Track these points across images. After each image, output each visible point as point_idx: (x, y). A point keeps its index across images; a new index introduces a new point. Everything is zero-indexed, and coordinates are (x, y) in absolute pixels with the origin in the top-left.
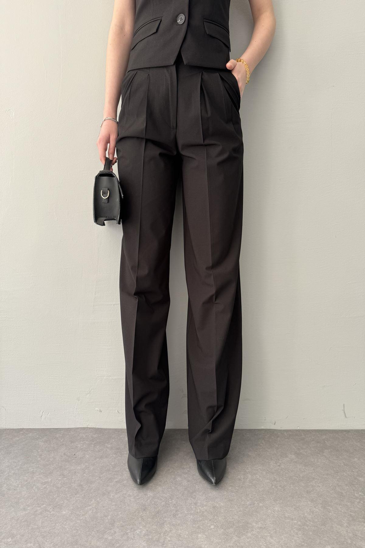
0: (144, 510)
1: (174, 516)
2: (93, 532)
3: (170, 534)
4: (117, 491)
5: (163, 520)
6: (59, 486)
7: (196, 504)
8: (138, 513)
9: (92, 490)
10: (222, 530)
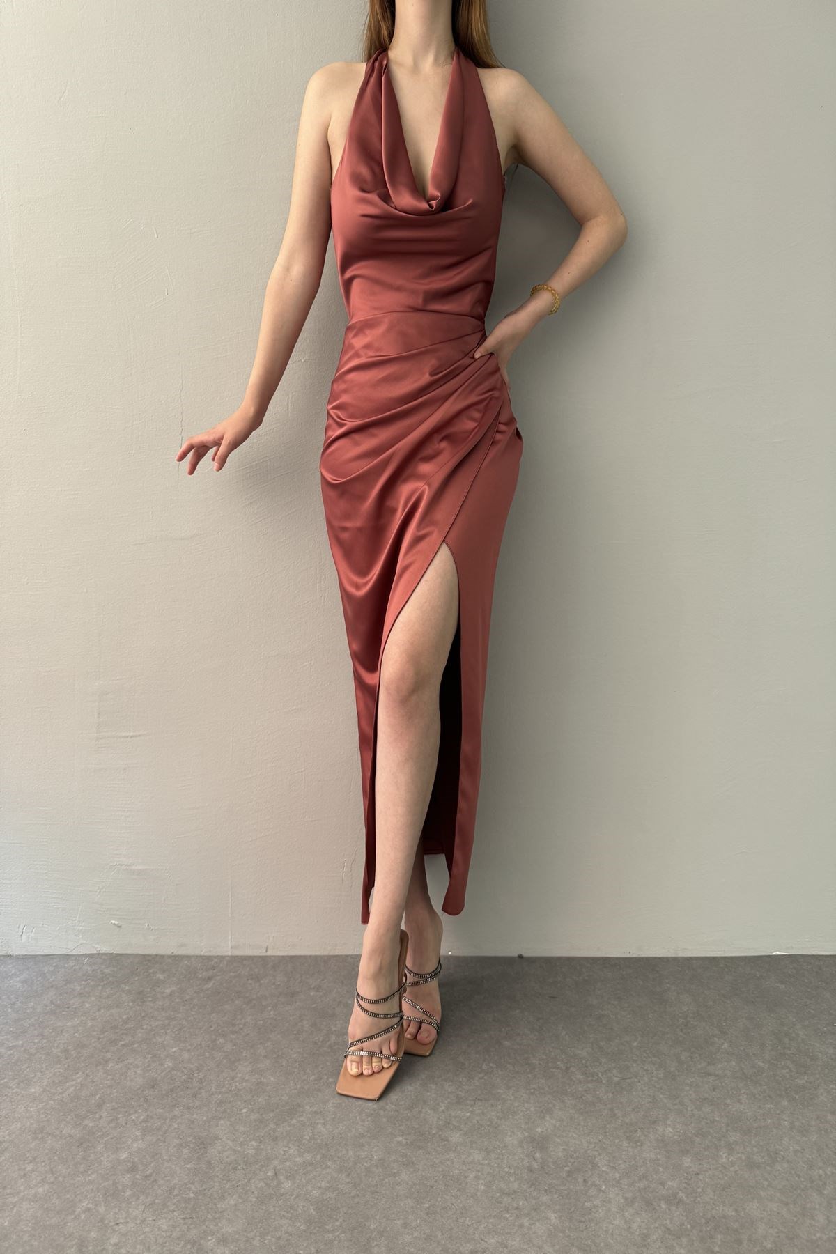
0: (153, 1087)
1: (195, 1095)
2: (69, 1117)
3: (179, 1120)
4: (119, 1059)
5: (176, 1101)
6: (34, 1051)
7: (233, 1079)
8: (143, 1091)
9: (82, 1058)
10: (257, 1115)
